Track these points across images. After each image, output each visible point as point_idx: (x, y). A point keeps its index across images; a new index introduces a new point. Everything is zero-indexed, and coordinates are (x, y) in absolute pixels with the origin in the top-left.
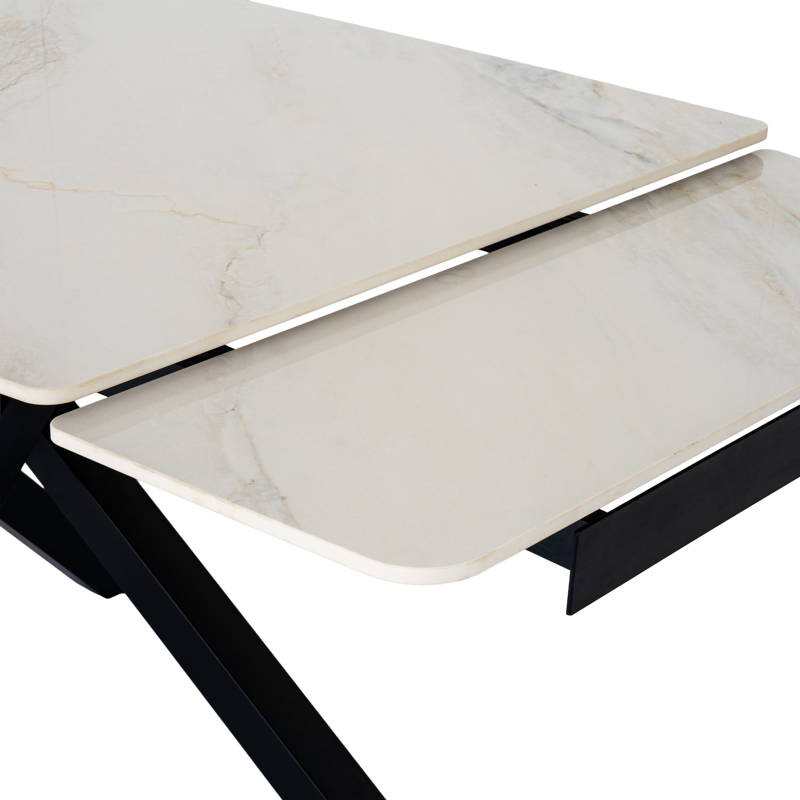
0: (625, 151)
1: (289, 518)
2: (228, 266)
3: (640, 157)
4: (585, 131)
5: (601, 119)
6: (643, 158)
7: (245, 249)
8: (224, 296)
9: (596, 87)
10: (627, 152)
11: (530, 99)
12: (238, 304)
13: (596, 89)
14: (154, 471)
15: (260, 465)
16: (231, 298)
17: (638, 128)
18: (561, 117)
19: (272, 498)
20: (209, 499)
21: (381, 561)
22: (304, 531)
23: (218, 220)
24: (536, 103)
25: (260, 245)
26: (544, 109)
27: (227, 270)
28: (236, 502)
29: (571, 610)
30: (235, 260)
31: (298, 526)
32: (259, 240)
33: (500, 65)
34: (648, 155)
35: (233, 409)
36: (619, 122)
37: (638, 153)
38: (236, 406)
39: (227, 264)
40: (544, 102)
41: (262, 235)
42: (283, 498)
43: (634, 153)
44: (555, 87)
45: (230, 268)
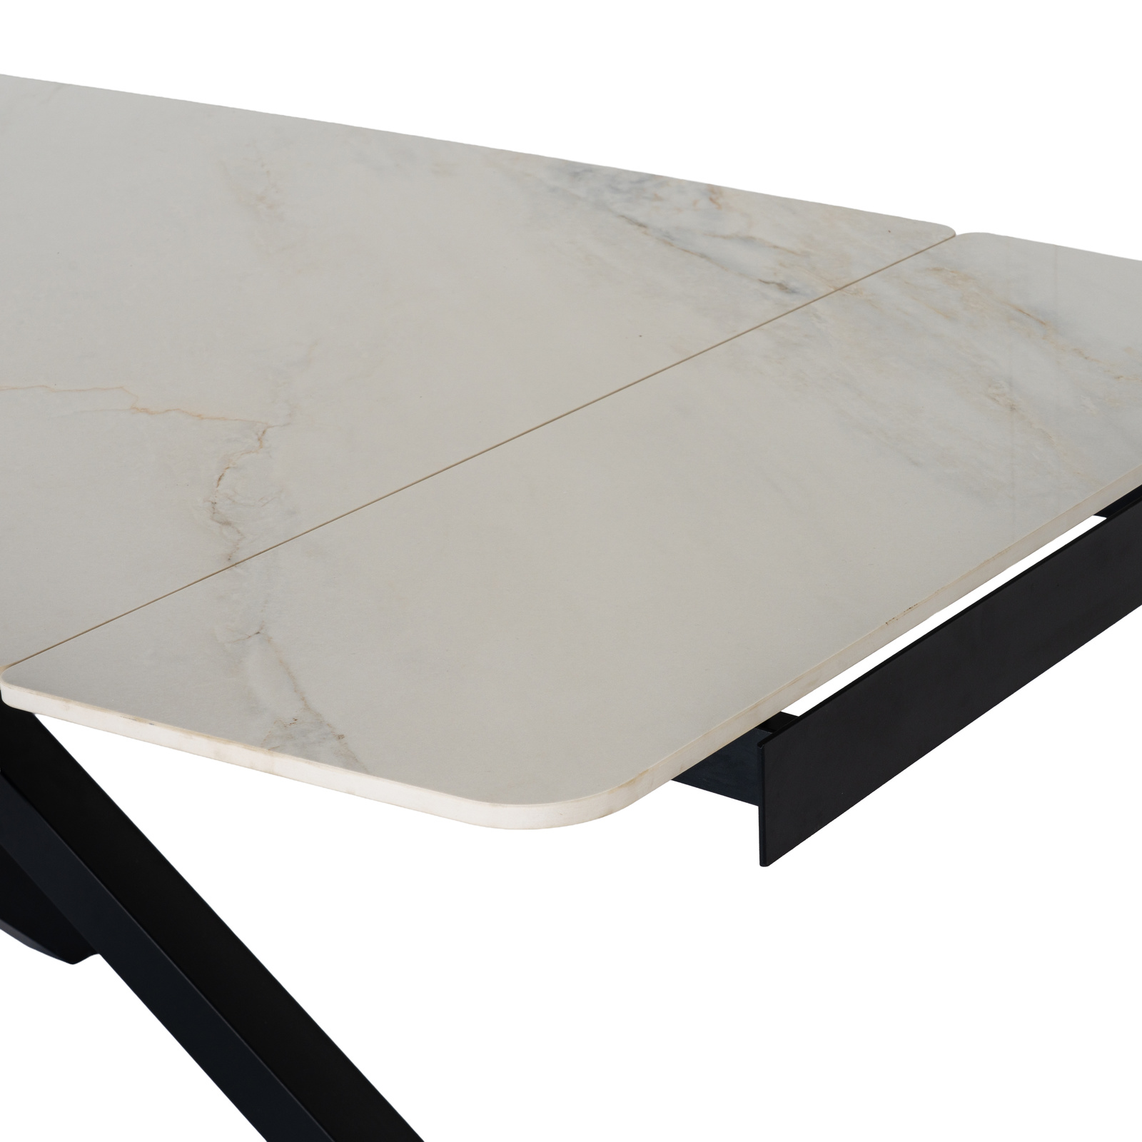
0: (761, 281)
1: (351, 762)
2: (220, 479)
3: (782, 287)
4: (703, 256)
5: (725, 237)
6: (786, 288)
7: (242, 454)
8: (219, 522)
9: (713, 193)
10: (764, 282)
11: (623, 216)
12: (239, 532)
13: (714, 196)
14: (153, 722)
15: (303, 699)
16: (227, 523)
17: (776, 247)
18: (667, 239)
19: (324, 739)
20: (235, 750)
21: (487, 801)
22: (374, 775)
23: (199, 416)
24: (632, 221)
25: (261, 447)
26: (643, 229)
27: (218, 485)
28: (273, 749)
29: (766, 859)
30: (228, 471)
31: (365, 770)
32: (259, 439)
33: (577, 172)
34: (793, 284)
35: (258, 633)
36: (748, 240)
37: (778, 281)
38: (262, 628)
39: (217, 477)
40: (642, 220)
41: (264, 432)
42: (340, 737)
43: (773, 283)
44: (657, 198)
45: (221, 482)
